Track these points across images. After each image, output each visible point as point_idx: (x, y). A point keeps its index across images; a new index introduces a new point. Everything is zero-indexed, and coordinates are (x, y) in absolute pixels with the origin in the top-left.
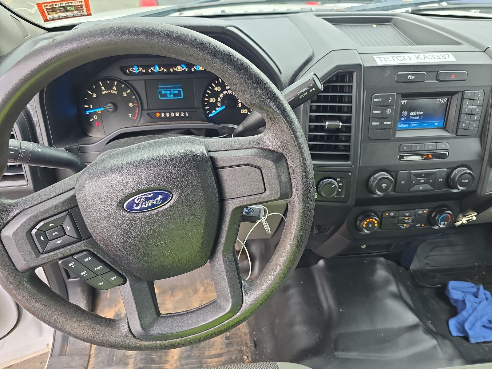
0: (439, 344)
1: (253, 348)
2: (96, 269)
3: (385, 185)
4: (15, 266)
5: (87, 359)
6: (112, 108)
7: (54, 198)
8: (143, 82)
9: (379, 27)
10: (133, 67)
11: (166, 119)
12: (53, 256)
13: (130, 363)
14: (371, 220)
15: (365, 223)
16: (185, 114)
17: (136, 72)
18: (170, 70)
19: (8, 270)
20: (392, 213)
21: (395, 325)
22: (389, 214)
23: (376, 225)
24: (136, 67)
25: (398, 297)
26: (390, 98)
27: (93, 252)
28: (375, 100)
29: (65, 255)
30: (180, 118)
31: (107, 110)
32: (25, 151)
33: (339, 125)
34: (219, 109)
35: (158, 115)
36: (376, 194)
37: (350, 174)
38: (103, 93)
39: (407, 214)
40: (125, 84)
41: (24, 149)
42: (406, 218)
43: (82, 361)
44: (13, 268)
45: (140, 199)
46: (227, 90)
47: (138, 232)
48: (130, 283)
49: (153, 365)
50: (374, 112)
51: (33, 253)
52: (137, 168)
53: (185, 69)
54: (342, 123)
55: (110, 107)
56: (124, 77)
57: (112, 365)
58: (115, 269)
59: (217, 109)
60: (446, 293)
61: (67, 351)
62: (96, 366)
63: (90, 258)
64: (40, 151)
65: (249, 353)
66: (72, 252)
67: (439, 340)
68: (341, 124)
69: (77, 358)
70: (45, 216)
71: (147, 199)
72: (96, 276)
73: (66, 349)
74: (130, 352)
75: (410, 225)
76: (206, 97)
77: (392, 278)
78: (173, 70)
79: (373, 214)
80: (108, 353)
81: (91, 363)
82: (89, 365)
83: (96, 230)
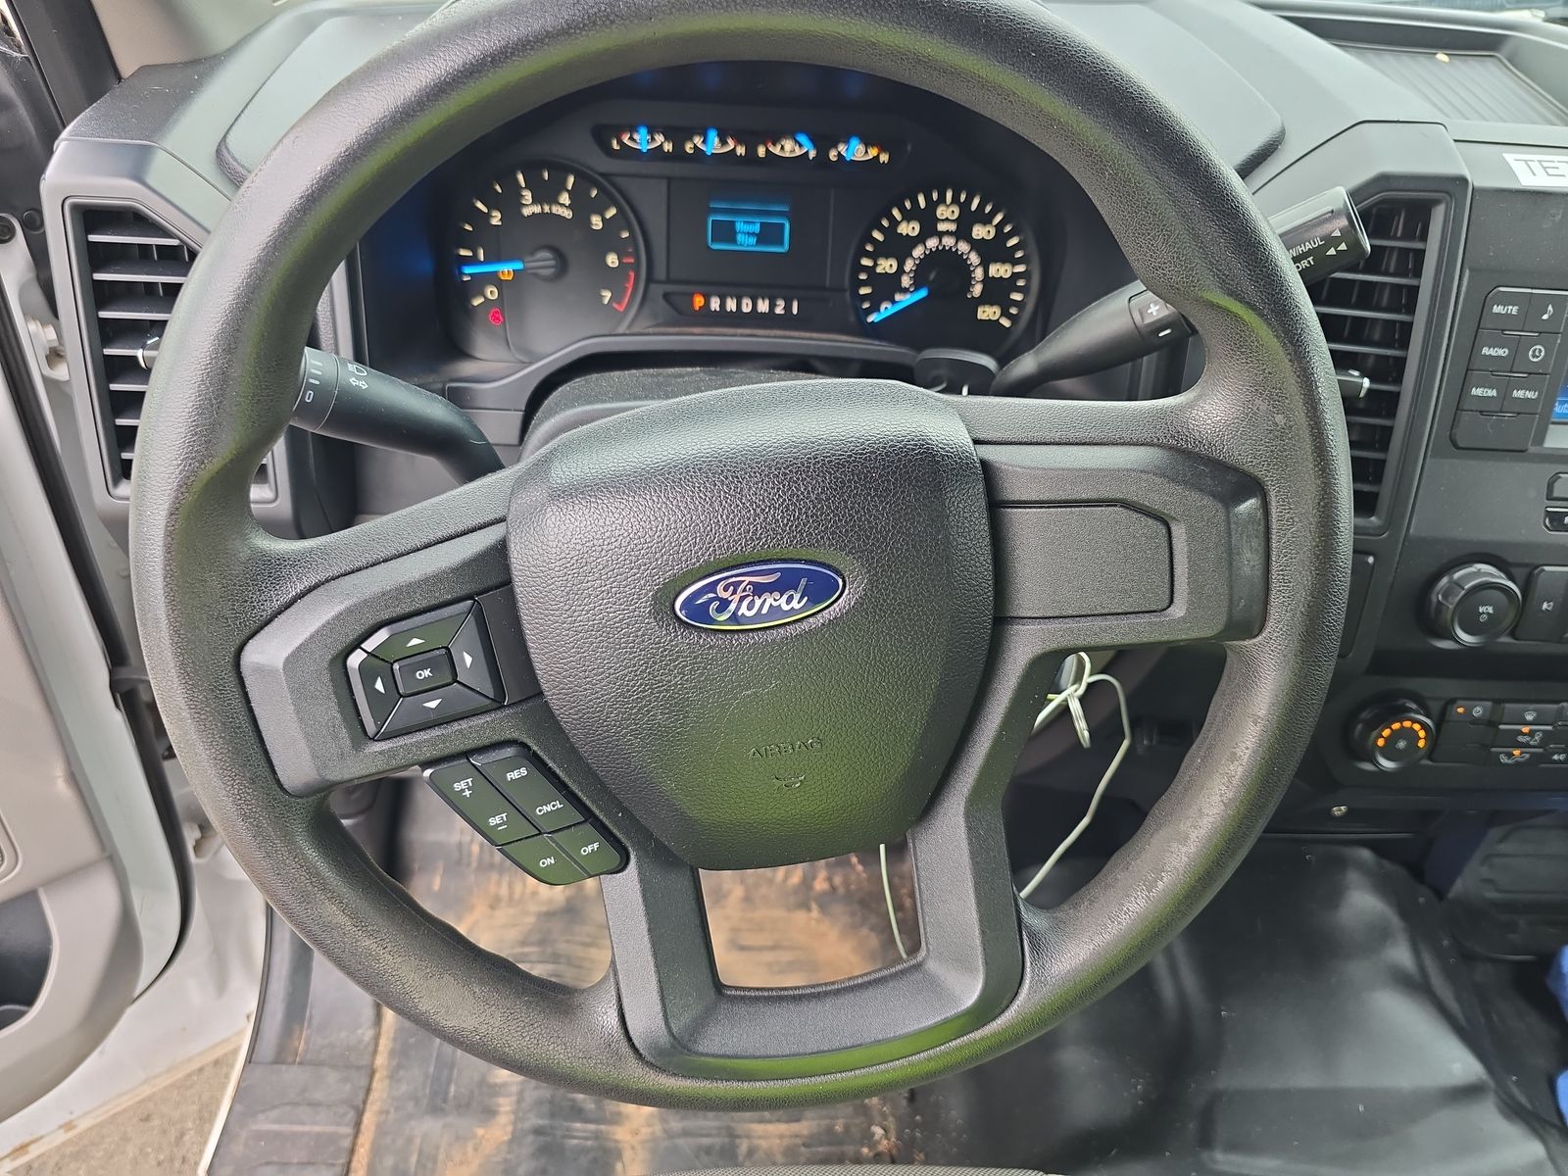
0: (1552, 1158)
1: (904, 1103)
2: (540, 811)
3: (1490, 610)
4: (274, 772)
5: (364, 1082)
6: (552, 267)
7: (428, 550)
8: (663, 186)
9: (1457, 62)
10: (633, 129)
11: (724, 318)
12: (407, 748)
13: (502, 1109)
14: (1407, 724)
15: (1386, 733)
16: (788, 308)
17: (644, 148)
18: (756, 151)
19: (254, 782)
20: (1478, 708)
21: (1405, 1079)
22: (1468, 711)
23: (1421, 744)
24: (643, 131)
25: (1416, 986)
26: (1550, 308)
27: (535, 753)
28: (1497, 309)
29: (447, 752)
30: (769, 320)
31: (534, 271)
32: (317, 383)
33: (1361, 386)
34: (904, 300)
35: (699, 301)
36: (1454, 638)
37: (1371, 560)
38: (526, 212)
39: (1529, 717)
40: (601, 189)
41: (316, 377)
42: (1525, 729)
43: (348, 1087)
44: (270, 778)
45: (736, 585)
46: (941, 235)
47: (708, 698)
48: (640, 867)
49: (578, 1125)
50: (1486, 351)
51: (344, 733)
52: (737, 477)
53: (807, 152)
54: (1371, 382)
55: (544, 260)
56: (604, 164)
57: (442, 1110)
58: (597, 818)
59: (898, 297)
60: (1550, 983)
61: (300, 1049)
62: (392, 1110)
63: (524, 771)
64: (364, 388)
65: (891, 1119)
66: (470, 744)
67: (1552, 1145)
68: (1366, 382)
69: (332, 1077)
70: (399, 611)
71: (759, 590)
72: (533, 836)
73: (297, 1043)
74: (503, 1075)
75: (1532, 754)
76: (868, 255)
77: (1395, 921)
78: (767, 150)
79: (1414, 706)
80: (431, 1069)
81: (374, 1096)
82: (369, 1102)
83: (564, 677)
